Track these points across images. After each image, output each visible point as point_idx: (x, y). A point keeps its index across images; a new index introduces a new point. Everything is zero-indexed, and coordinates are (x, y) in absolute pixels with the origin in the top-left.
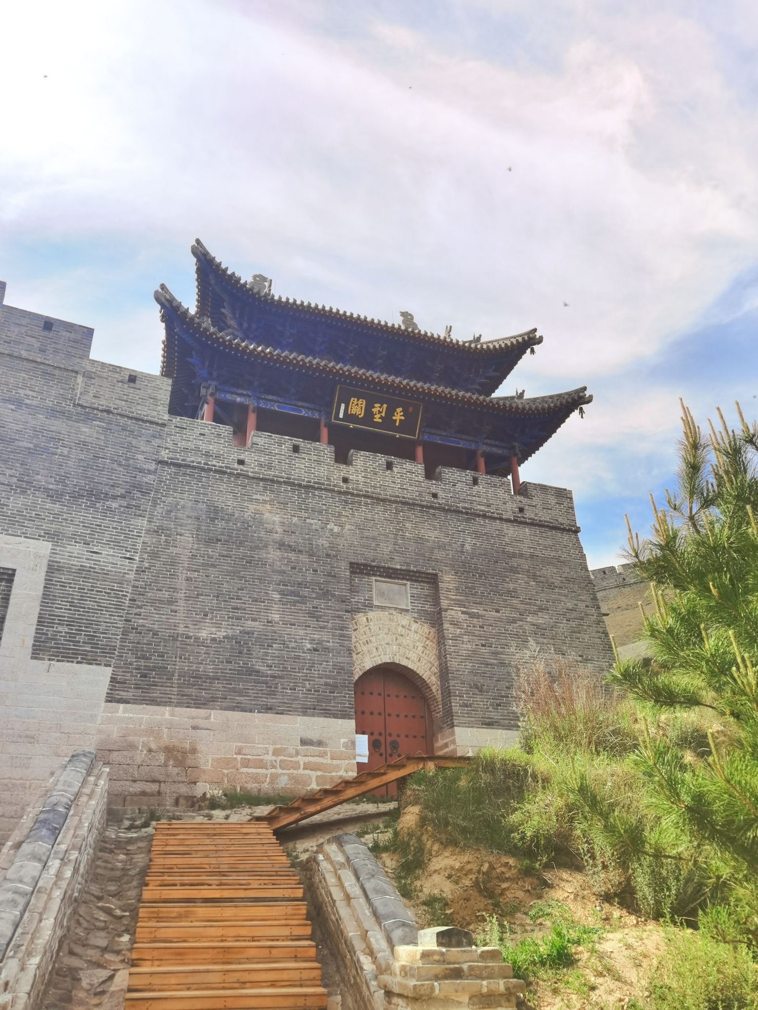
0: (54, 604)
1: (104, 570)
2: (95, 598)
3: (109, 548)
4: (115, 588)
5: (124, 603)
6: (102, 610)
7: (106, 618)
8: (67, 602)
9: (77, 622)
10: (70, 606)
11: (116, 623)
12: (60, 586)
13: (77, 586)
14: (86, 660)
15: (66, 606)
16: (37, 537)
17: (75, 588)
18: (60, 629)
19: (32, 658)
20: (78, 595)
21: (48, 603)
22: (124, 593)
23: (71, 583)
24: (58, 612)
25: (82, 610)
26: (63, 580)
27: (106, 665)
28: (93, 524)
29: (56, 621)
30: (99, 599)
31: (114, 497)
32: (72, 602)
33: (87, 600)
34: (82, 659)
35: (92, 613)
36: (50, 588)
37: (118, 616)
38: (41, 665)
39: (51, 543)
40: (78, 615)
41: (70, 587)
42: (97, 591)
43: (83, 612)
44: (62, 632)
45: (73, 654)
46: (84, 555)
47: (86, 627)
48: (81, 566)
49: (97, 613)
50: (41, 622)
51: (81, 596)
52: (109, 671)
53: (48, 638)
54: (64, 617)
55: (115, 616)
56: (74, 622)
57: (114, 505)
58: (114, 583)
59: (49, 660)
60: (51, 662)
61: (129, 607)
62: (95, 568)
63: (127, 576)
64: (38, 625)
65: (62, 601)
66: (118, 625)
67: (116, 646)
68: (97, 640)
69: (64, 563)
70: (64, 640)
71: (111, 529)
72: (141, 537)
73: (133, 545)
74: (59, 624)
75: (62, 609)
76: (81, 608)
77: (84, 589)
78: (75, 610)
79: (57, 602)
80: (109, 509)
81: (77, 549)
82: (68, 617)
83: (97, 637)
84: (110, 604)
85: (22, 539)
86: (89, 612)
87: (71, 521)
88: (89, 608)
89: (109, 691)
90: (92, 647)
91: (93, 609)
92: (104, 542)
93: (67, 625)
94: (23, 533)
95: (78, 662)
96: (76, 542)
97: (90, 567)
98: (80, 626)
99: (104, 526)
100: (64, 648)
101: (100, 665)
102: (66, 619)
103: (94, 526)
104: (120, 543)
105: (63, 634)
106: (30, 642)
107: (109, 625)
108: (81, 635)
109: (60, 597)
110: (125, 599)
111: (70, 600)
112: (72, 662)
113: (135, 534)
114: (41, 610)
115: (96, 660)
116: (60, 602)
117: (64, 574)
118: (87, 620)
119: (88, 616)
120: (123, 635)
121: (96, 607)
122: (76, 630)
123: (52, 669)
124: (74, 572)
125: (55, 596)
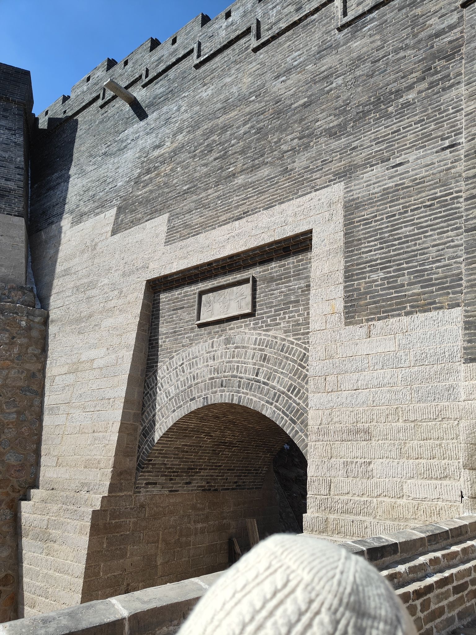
0: (360, 249)
1: (416, 179)
2: (413, 220)
3: (417, 150)
4: (439, 194)
5: (459, 208)
6: (427, 232)
7: (435, 240)
8: (376, 240)
9: (394, 261)
10: (381, 243)
11: (452, 241)
12: (364, 225)
13: (385, 216)
14: (418, 307)
15: (375, 245)
16: (328, 184)
17: (382, 219)
18: (374, 276)
19: (347, 324)
20: (387, 227)
21: (352, 251)
22: (455, 195)
23: (376, 216)
24: (366, 257)
25: (397, 242)
26: (366, 217)
27: (451, 306)
28: (389, 134)
29: (368, 269)
30: (418, 219)
31: (410, 88)
32: (381, 238)
33: (401, 228)
34: (411, 307)
35: (412, 241)
36: (353, 232)
37: (452, 230)
38: (359, 331)
39: (342, 183)
40: (394, 250)
41: (376, 221)
42: (412, 211)
43: (399, 244)
44: (376, 281)
45: (397, 304)
46: (385, 175)
47: (407, 263)
48: (384, 190)
49: (420, 239)
50: (348, 276)
51: (392, 226)
52: (458, 313)
53: (360, 294)
54: (377, 260)
55: (448, 231)
56: (390, 262)
57: (411, 96)
58: (434, 189)
59: (368, 320)
60: (370, 323)
61: (467, 210)
62: (404, 183)
63: (453, 171)
64: (346, 282)
65: (369, 242)
66: (456, 243)
67: (461, 273)
68: (428, 275)
69: (364, 197)
70: (382, 290)
71: (414, 126)
72: (462, 109)
73: (451, 127)
74: (371, 271)
75: (371, 251)
76: (395, 240)
77: (394, 215)
78: (388, 247)
79: (363, 246)
80: (407, 104)
81: (378, 170)
82: (381, 259)
83: (426, 270)
84: (435, 219)
86: (407, 242)
87: (361, 146)
88: (406, 237)
90: (422, 287)
91: (411, 236)
92: (408, 146)
93: (382, 269)
94: (313, 187)
95: (407, 314)
96: (371, 166)
97: (396, 185)
98: (398, 265)
99: (404, 128)
100: (384, 301)
101: (441, 308)
102: (379, 262)
103: (390, 136)
104: (431, 134)
105: (380, 282)
106: (340, 305)
107: (441, 247)
108: (403, 275)
109: (365, 238)
110: (458, 203)
111: (379, 236)
112: (399, 315)
113: (451, 111)
114: (346, 262)
115: (434, 303)
116: (366, 245)
117: (365, 209)
118: (406, 252)
119: (408, 247)
120: (467, 253)
121: (416, 231)
122: (394, 271)
123: (373, 332)
124: (377, 201)
125: (360, 240)
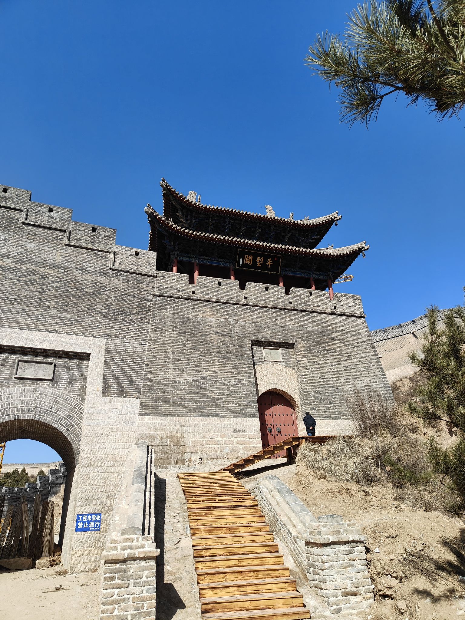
0: (110, 369)
1: (132, 351)
2: (129, 365)
3: (134, 340)
4: (138, 360)
5: (143, 367)
6: (133, 371)
7: (135, 375)
8: (116, 368)
9: (122, 378)
10: (118, 370)
11: (140, 377)
12: (112, 360)
13: (120, 360)
14: (127, 396)
15: (116, 370)
16: (99, 337)
17: (119, 361)
18: (114, 381)
19: (103, 396)
20: (120, 364)
21: (107, 369)
22: (143, 362)
23: (117, 358)
24: (112, 373)
25: (123, 371)
26: (113, 357)
27: (137, 398)
28: (125, 328)
29: (112, 378)
30: (131, 365)
31: (134, 314)
32: (118, 368)
33: (125, 366)
34: (126, 395)
35: (128, 372)
36: (108, 361)
37: (141, 373)
38: (107, 399)
39: (105, 339)
40: (122, 374)
41: (117, 360)
42: (129, 362)
43: (124, 372)
44: (115, 383)
45: (121, 393)
46: (122, 344)
47: (126, 380)
48: (121, 350)
49: (131, 373)
50: (104, 379)
51: (122, 364)
52: (139, 400)
53: (108, 386)
54: (116, 375)
55: (139, 373)
56: (120, 377)
57: (134, 318)
58: (137, 357)
59: (110, 396)
60: (111, 397)
61: (145, 368)
62: (128, 350)
63: (143, 353)
64: (103, 380)
65: (113, 367)
66: (141, 378)
67: (141, 388)
68: (132, 386)
69: (113, 349)
70: (116, 387)
71: (133, 330)
72: (148, 333)
73: (145, 338)
74: (113, 379)
75: (114, 371)
76: (123, 370)
77: (123, 361)
78: (120, 372)
79: (111, 368)
80: (132, 320)
81: (119, 341)
82: (117, 375)
83: (131, 384)
84: (136, 367)
85: (92, 338)
86: (127, 372)
87: (114, 327)
88: (126, 370)
89: (140, 410)
90: (130, 389)
91: (128, 371)
92: (131, 337)
93: (117, 379)
94: (92, 335)
95: (124, 397)
96: (117, 338)
97: (125, 350)
98: (123, 379)
99: (130, 329)
100: (117, 391)
101: (134, 398)
102: (116, 376)
103: (125, 329)
104: (138, 337)
105: (116, 384)
106: (101, 388)
107: (137, 378)
108: (124, 384)
109: (112, 365)
110: (143, 365)
111: (117, 367)
112: (121, 397)
113: (145, 332)
114: (104, 372)
115: (132, 396)
116: (112, 368)
117: (113, 354)
118: (126, 376)
119: (127, 374)
120: (144, 382)
121: (130, 370)
122: (121, 381)
123: (112, 401)
124: (118, 353)
125: (110, 365)
